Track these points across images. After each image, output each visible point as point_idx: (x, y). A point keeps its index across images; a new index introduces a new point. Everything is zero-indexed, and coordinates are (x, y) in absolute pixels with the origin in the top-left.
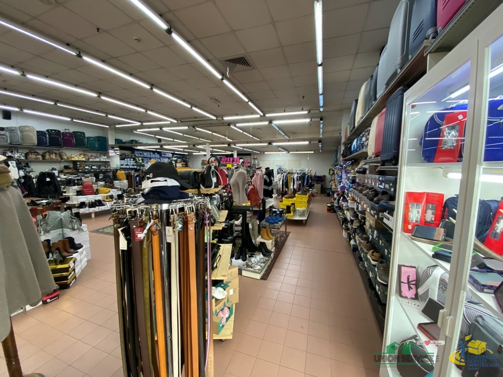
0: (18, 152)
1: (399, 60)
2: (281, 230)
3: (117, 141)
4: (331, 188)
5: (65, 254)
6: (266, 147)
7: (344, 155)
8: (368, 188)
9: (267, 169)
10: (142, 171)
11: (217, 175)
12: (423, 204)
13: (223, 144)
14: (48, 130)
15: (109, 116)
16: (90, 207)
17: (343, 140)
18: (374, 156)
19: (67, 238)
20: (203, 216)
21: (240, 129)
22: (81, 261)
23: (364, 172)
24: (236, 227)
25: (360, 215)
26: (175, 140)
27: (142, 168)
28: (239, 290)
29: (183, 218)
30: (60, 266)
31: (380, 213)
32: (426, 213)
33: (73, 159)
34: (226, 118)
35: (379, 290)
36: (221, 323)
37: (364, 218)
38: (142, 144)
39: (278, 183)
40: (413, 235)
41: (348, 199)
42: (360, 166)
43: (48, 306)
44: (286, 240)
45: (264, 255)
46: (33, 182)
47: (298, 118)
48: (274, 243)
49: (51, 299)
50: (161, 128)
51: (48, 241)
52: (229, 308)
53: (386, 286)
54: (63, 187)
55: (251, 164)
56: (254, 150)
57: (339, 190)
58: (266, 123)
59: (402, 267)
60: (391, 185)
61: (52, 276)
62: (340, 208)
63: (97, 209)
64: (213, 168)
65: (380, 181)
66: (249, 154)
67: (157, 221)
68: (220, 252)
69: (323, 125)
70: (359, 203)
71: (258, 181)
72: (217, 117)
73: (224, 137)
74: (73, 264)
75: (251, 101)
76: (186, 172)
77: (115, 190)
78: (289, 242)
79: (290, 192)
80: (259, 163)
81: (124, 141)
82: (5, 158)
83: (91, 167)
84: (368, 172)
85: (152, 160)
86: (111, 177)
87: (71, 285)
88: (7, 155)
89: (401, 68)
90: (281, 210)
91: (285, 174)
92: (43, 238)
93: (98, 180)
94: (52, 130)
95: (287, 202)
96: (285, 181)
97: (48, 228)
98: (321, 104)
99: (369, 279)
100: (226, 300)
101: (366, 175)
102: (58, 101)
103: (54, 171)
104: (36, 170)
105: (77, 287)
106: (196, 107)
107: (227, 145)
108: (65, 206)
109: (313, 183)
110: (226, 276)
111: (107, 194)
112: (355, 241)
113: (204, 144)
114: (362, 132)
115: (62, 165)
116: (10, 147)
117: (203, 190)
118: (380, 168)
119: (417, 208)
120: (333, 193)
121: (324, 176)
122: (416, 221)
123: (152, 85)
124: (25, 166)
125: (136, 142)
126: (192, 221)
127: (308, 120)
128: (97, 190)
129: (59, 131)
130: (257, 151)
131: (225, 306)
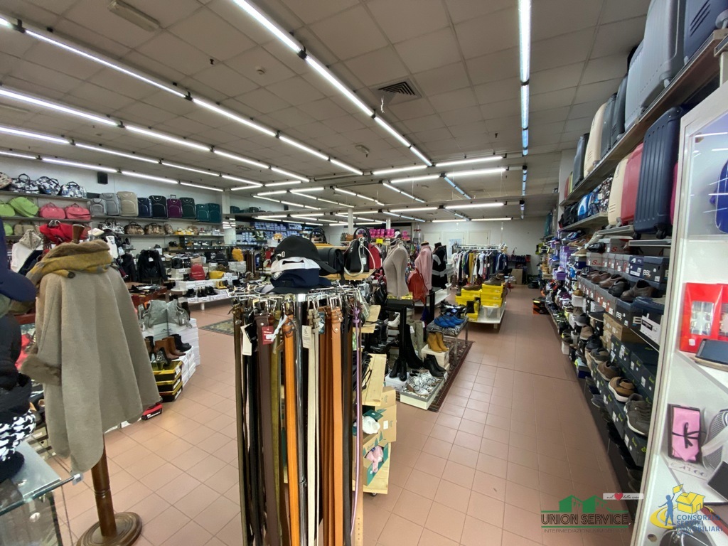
0: (116, 225)
1: (666, 65)
2: (459, 337)
3: (233, 209)
4: (540, 276)
5: (170, 356)
6: (436, 212)
7: (562, 223)
8: (609, 275)
9: (438, 245)
10: (264, 249)
11: (367, 254)
12: (716, 303)
13: (371, 209)
14: (151, 197)
15: (223, 176)
16: (199, 296)
17: (561, 199)
18: (620, 223)
19: (173, 335)
20: (352, 312)
21: (397, 187)
22: (189, 366)
23: (602, 249)
24: (390, 331)
25: (592, 319)
26: (306, 207)
27: (263, 245)
28: (397, 424)
29: (325, 315)
30: (164, 372)
31: (635, 318)
32: (721, 319)
33: (180, 234)
34: (376, 173)
35: (630, 443)
36: (371, 470)
37: (601, 325)
38: (263, 213)
39: (453, 266)
40: (698, 355)
41: (570, 292)
42: (593, 239)
43: (148, 423)
44: (466, 353)
45: (433, 374)
46: (133, 262)
47: (488, 167)
48: (448, 357)
49: (152, 414)
50: (288, 191)
51: (151, 338)
52: (383, 448)
53: (646, 438)
54: (167, 269)
55: (411, 238)
56: (417, 218)
57: (554, 278)
58: (437, 177)
59: (675, 409)
60: (655, 270)
61: (156, 384)
62: (557, 307)
63: (208, 299)
64: (362, 244)
65: (632, 264)
66: (409, 224)
67: (291, 317)
68: (370, 366)
69: (527, 178)
70: (591, 300)
71: (424, 263)
72: (363, 172)
73: (373, 200)
74: (179, 370)
75: (414, 145)
76: (325, 249)
77: (230, 274)
78: (472, 357)
79: (472, 281)
80: (423, 236)
81: (241, 209)
82: (102, 232)
83: (201, 244)
84: (608, 250)
85: (276, 234)
86: (226, 257)
87: (176, 397)
88: (104, 229)
89: (671, 78)
90: (459, 307)
91: (465, 253)
92: (145, 334)
93: (209, 260)
94: (155, 197)
95: (467, 295)
96: (464, 264)
97: (151, 322)
98: (525, 144)
99: (611, 425)
100: (378, 437)
101: (604, 255)
102: (163, 159)
103: (157, 249)
104: (138, 247)
105: (183, 400)
106: (335, 158)
107: (377, 212)
108: (170, 294)
109: (509, 267)
110: (379, 401)
111: (220, 280)
112: (584, 361)
113: (345, 210)
114: (597, 186)
115: (167, 241)
116: (108, 219)
117: (348, 275)
118: (631, 243)
119: (705, 311)
120: (544, 282)
121: (529, 256)
122: (704, 332)
123: (279, 132)
124: (124, 243)
125: (257, 210)
126: (337, 319)
127: (502, 170)
128: (208, 274)
129: (164, 198)
130: (421, 219)
131: (376, 444)
